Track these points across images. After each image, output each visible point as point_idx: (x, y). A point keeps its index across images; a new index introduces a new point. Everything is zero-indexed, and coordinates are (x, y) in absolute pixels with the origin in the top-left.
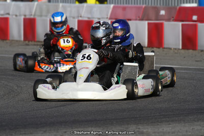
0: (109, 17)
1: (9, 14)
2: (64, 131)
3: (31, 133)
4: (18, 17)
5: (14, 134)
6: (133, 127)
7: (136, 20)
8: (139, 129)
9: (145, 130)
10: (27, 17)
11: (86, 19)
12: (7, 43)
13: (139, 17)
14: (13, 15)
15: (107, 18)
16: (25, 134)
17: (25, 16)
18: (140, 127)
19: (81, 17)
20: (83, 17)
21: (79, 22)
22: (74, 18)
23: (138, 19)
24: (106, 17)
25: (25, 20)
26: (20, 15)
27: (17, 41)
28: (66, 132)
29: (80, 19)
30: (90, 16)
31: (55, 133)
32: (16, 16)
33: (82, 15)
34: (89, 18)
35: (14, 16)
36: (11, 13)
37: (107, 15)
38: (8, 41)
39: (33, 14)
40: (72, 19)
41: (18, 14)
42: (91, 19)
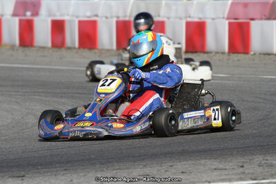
0: (226, 16)
1: (97, 16)
2: (170, 164)
3: (127, 169)
4: (109, 20)
5: (105, 170)
6: (259, 159)
7: (261, 19)
8: (267, 160)
9: (274, 162)
10: (121, 19)
11: (197, 20)
12: (95, 53)
13: (265, 16)
14: (102, 17)
15: (224, 18)
16: (120, 169)
17: (118, 17)
18: (269, 158)
19: (190, 17)
20: (193, 17)
21: (188, 24)
22: (181, 19)
23: (264, 17)
24: (222, 16)
25: (118, 23)
26: (112, 17)
27: (108, 50)
28: (172, 166)
29: (189, 20)
30: (201, 16)
31: (158, 168)
32: (107, 18)
33: (192, 15)
34: (200, 18)
35: (104, 19)
36: (99, 14)
37: (224, 14)
38: (96, 51)
39: (128, 14)
40: (178, 20)
41: (108, 15)
42: (203, 20)
